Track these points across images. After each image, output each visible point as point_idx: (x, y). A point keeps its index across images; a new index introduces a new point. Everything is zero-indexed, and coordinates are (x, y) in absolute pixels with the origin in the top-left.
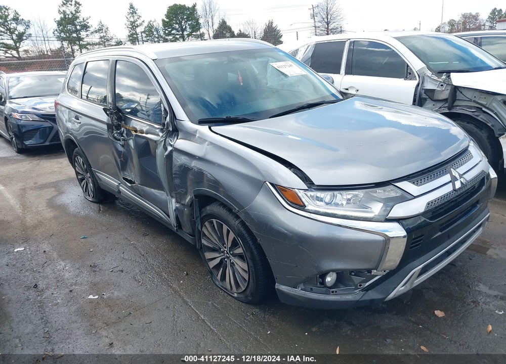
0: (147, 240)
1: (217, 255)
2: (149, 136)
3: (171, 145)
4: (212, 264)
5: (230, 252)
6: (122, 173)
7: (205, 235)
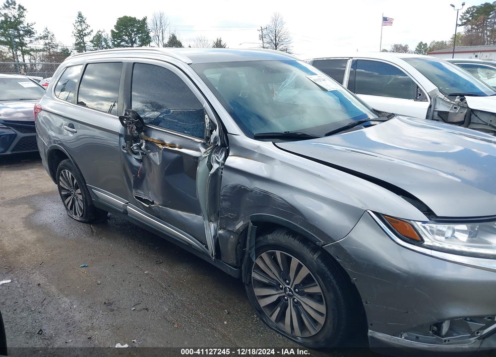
0: (163, 269)
1: (273, 292)
2: (183, 150)
3: (218, 163)
4: (263, 303)
5: (295, 289)
6: (134, 191)
7: (258, 267)
